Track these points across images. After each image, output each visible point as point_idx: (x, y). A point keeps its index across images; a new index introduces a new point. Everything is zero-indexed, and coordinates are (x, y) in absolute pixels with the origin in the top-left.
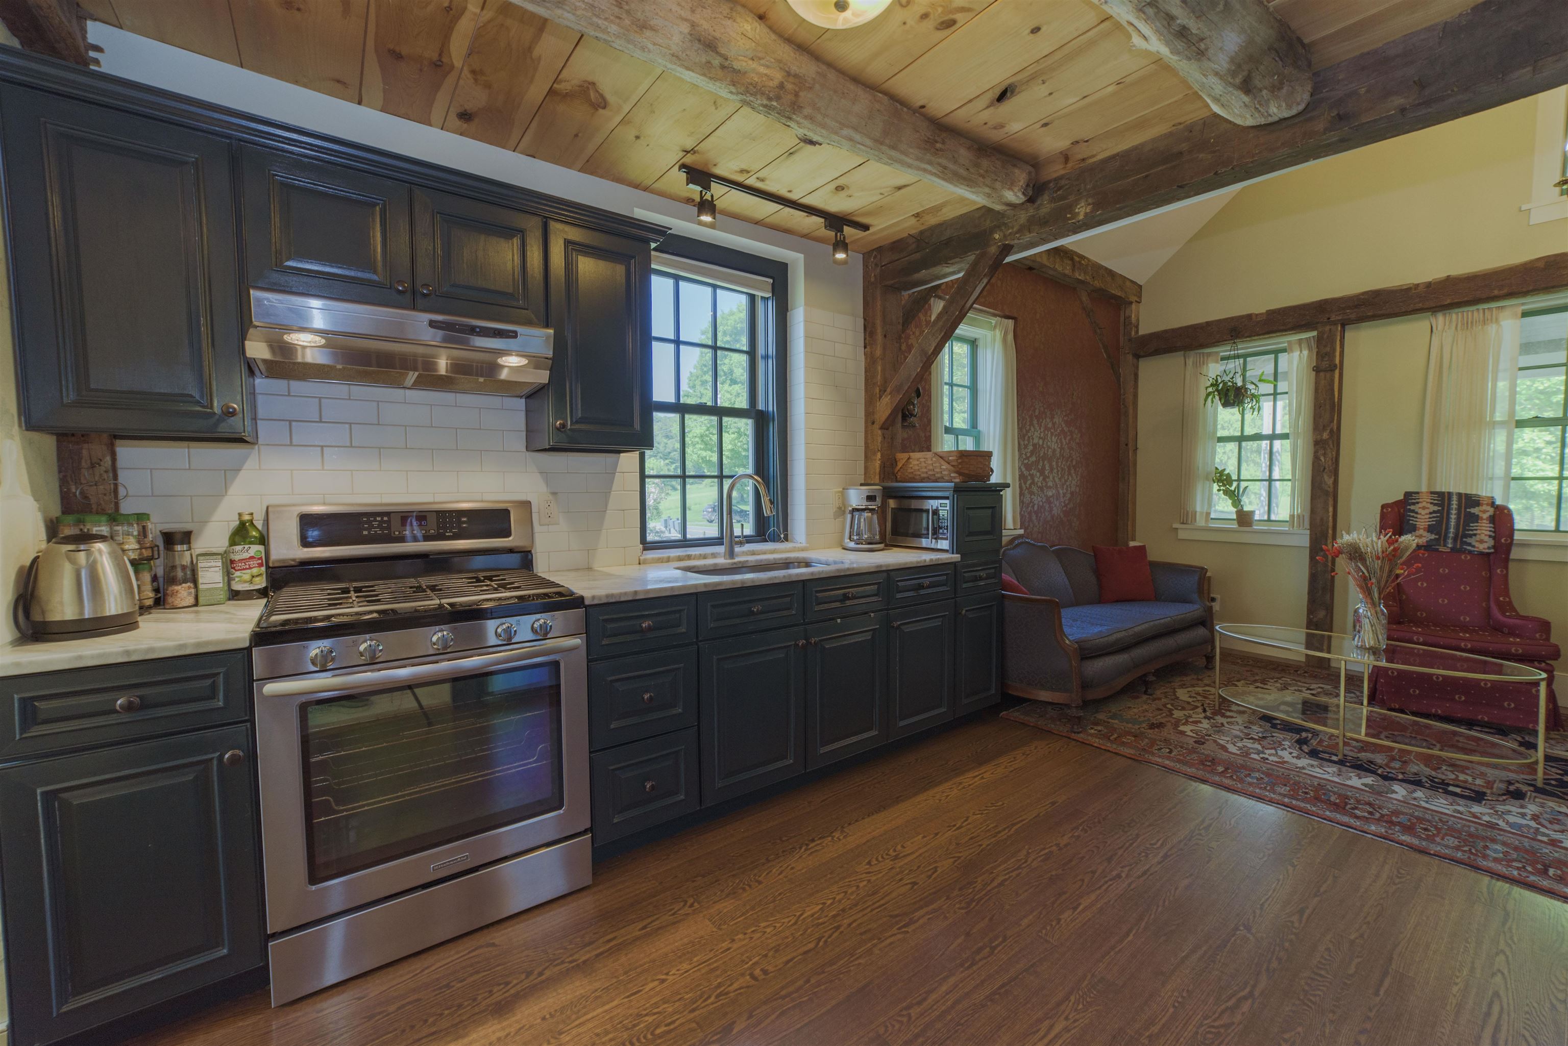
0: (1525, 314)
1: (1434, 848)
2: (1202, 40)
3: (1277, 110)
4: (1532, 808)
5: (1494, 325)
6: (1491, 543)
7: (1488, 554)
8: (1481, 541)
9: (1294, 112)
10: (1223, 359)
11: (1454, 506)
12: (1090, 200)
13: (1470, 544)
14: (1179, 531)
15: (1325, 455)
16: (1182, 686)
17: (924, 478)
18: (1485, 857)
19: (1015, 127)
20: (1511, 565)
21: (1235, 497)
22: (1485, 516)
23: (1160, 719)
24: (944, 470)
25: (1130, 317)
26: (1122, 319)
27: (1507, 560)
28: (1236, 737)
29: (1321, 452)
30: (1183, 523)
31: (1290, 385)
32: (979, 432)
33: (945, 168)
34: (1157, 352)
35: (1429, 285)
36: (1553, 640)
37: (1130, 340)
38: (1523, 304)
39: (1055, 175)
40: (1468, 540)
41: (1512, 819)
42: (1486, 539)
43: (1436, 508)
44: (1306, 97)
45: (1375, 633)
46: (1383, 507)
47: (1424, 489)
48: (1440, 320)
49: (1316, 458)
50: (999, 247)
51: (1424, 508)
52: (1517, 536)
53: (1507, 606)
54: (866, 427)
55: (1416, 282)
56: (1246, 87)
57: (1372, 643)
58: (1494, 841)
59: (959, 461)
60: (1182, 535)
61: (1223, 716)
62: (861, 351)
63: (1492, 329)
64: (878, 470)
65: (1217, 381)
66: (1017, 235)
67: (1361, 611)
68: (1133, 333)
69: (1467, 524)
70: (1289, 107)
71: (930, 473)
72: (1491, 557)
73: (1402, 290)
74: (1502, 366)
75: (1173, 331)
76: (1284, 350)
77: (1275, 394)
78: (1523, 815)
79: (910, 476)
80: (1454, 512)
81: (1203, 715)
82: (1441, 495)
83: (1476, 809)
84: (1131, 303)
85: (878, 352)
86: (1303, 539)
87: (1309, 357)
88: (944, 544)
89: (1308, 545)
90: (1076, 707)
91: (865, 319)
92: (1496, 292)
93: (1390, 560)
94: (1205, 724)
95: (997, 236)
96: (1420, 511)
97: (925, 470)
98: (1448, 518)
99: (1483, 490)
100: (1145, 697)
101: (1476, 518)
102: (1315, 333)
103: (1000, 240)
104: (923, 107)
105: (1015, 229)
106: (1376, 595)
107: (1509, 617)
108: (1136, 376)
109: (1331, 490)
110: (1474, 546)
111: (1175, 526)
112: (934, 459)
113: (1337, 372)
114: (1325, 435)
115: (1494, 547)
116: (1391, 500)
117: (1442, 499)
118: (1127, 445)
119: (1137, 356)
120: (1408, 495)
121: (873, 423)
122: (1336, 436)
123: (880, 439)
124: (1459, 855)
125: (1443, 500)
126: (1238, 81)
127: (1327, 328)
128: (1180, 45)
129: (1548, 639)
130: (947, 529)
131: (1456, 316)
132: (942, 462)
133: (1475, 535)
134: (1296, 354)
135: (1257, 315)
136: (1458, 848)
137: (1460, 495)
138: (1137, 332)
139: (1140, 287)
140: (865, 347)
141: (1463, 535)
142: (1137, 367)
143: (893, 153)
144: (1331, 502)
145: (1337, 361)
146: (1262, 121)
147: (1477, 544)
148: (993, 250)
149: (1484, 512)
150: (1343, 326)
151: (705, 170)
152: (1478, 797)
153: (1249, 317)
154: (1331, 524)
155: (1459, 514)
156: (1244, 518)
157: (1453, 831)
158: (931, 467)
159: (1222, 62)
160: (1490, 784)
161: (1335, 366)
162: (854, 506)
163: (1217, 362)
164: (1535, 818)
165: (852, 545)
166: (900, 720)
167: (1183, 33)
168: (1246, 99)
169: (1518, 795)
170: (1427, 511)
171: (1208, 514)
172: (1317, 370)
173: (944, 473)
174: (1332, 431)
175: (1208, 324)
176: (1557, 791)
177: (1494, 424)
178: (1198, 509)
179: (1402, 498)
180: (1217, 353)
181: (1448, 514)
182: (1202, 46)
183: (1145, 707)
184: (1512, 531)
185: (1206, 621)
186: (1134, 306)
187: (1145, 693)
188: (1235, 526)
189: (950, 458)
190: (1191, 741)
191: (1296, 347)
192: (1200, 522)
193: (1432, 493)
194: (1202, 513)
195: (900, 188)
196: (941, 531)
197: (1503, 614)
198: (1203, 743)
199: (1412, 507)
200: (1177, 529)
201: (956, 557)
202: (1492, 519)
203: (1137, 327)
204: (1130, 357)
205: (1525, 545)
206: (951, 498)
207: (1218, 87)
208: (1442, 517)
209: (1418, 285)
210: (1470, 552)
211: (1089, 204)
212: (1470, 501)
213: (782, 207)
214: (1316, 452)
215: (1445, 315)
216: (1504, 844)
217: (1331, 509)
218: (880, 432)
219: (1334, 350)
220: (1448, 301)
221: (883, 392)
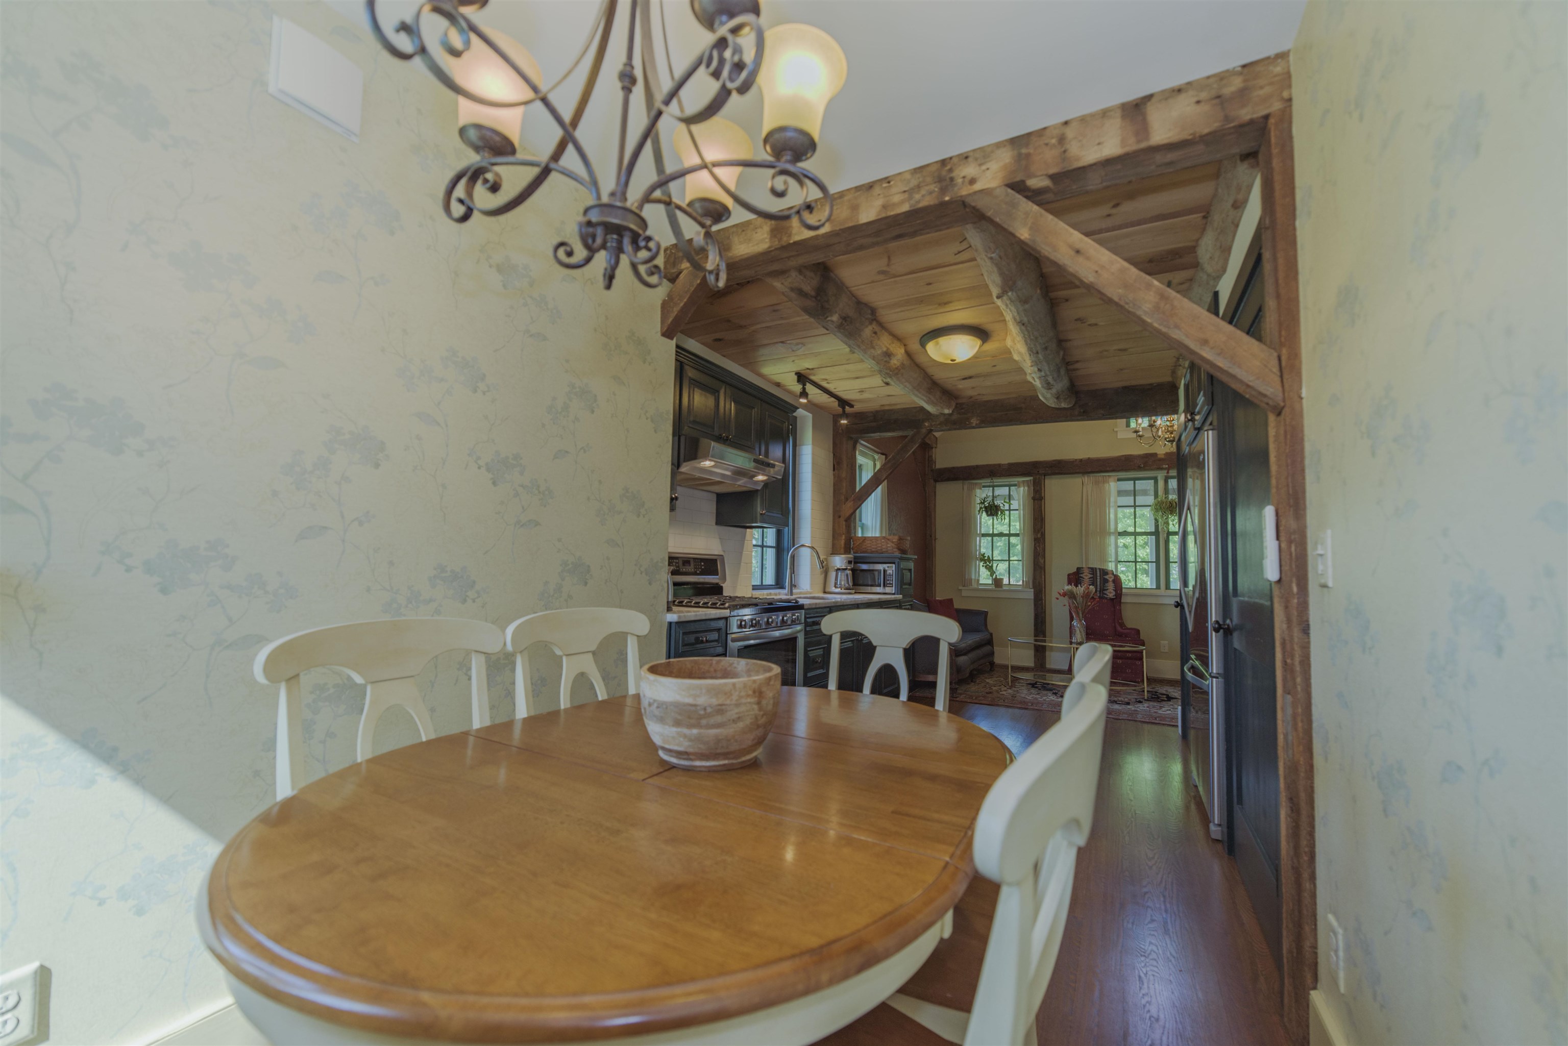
0: (1119, 480)
1: (1120, 718)
2: (1052, 386)
3: (1063, 405)
4: (1146, 705)
5: (1107, 485)
6: (1114, 593)
7: (1113, 599)
8: (1110, 593)
9: (1069, 406)
10: (984, 487)
11: (1098, 575)
12: (978, 418)
13: (1106, 594)
14: (963, 591)
15: (1039, 546)
16: (986, 678)
17: (874, 551)
18: (1137, 718)
19: (961, 386)
20: (1122, 605)
21: (990, 568)
22: (1111, 580)
23: (988, 690)
24: (889, 547)
25: (932, 456)
26: (927, 456)
27: (1120, 602)
28: (1027, 694)
29: (1037, 545)
30: (964, 586)
31: (1019, 505)
33: (930, 399)
34: (949, 479)
35: (1081, 460)
36: (1141, 638)
37: (932, 470)
38: (1117, 475)
39: (960, 402)
40: (1105, 592)
41: (1141, 708)
42: (1112, 591)
43: (1091, 576)
44: (1074, 403)
45: (1081, 635)
46: (1069, 575)
47: (1084, 566)
48: (1086, 479)
49: (1035, 548)
50: (928, 430)
51: (1086, 576)
52: (1124, 591)
53: (1122, 625)
54: (834, 519)
55: (1076, 458)
56: (1057, 398)
57: (1081, 640)
58: (1138, 714)
59: (899, 542)
60: (964, 594)
61: (1015, 687)
62: (832, 472)
63: (1106, 485)
64: (843, 546)
65: (984, 501)
66: (939, 426)
67: (1075, 624)
68: (934, 467)
69: (1104, 584)
70: (1068, 405)
71: (879, 548)
72: (1115, 601)
73: (1071, 462)
74: (1111, 505)
75: (958, 468)
76: (1015, 485)
77: (1010, 510)
78: (1144, 707)
79: (864, 550)
80: (1098, 578)
81: (1006, 688)
82: (1092, 569)
83: (1129, 707)
84: (932, 448)
85: (844, 475)
86: (1030, 594)
87: (1029, 490)
88: (892, 590)
89: (1033, 598)
90: (955, 683)
91: (834, 455)
92: (1108, 469)
93: (1086, 598)
94: (1010, 691)
95: (927, 424)
96: (1085, 577)
97: (875, 547)
98: (1097, 581)
99: (1111, 566)
100: (973, 683)
101: (1106, 581)
102: (1032, 478)
103: (928, 427)
104: (933, 375)
105: (938, 423)
106: (1081, 615)
107: (1124, 629)
108: (935, 492)
109: (1043, 566)
110: (1107, 595)
111: (960, 588)
112: (883, 540)
113: (1043, 501)
114: (1039, 536)
115: (1115, 595)
116: (1071, 572)
117: (1093, 570)
118: (931, 536)
119: (936, 481)
120: (1078, 569)
121: (840, 517)
122: (1043, 535)
123: (844, 527)
124: (1130, 718)
125: (1093, 571)
126: (1056, 396)
127: (1038, 477)
128: (1045, 386)
129: (1139, 638)
130: (893, 581)
131: (1093, 477)
132: (888, 542)
133: (1108, 589)
134: (1022, 489)
135: (1003, 465)
136: (1128, 717)
137: (1100, 569)
138: (935, 466)
139: (937, 438)
140: (834, 470)
141: (1103, 590)
142: (935, 487)
143: (916, 392)
144: (1043, 573)
145: (1043, 495)
146: (1058, 407)
147: (1108, 594)
148: (924, 431)
149: (1110, 578)
150: (1044, 476)
151: (807, 378)
152: (1128, 704)
153: (999, 465)
154: (1043, 586)
155: (1100, 579)
156: (998, 582)
157: (1124, 713)
158: (880, 545)
159: (1054, 391)
160: (1130, 700)
161: (1042, 498)
162: (838, 567)
163: (981, 489)
164: (1147, 707)
165: (838, 590)
167: (1048, 384)
168: (1056, 400)
169: (1140, 702)
170: (1088, 577)
171: (978, 580)
172: (1034, 499)
173: (889, 549)
174: (1042, 533)
175: (977, 466)
176: (1152, 700)
177: (1110, 534)
178: (973, 577)
179: (1075, 570)
180: (981, 483)
181: (1096, 578)
182: (1051, 387)
183: (977, 687)
184: (1121, 588)
185: (990, 642)
186: (934, 449)
187: (972, 681)
188: (993, 587)
189: (894, 540)
190: (1010, 697)
191: (1022, 485)
192: (974, 585)
193: (1089, 568)
194: (975, 579)
195: (889, 396)
196: (888, 582)
197: (1122, 627)
198: (1015, 697)
199: (1081, 575)
200: (961, 590)
201: (900, 597)
202: (1114, 581)
203: (935, 463)
204: (932, 481)
205: (1127, 595)
206: (896, 563)
207: (1049, 396)
208: (1094, 580)
209: (1076, 460)
210: (1106, 598)
211: (978, 420)
212: (1105, 572)
214: (1035, 545)
215: (1088, 476)
216: (1141, 714)
217: (1043, 577)
218: (844, 523)
219: (1041, 489)
220: (1090, 470)
221: (847, 499)
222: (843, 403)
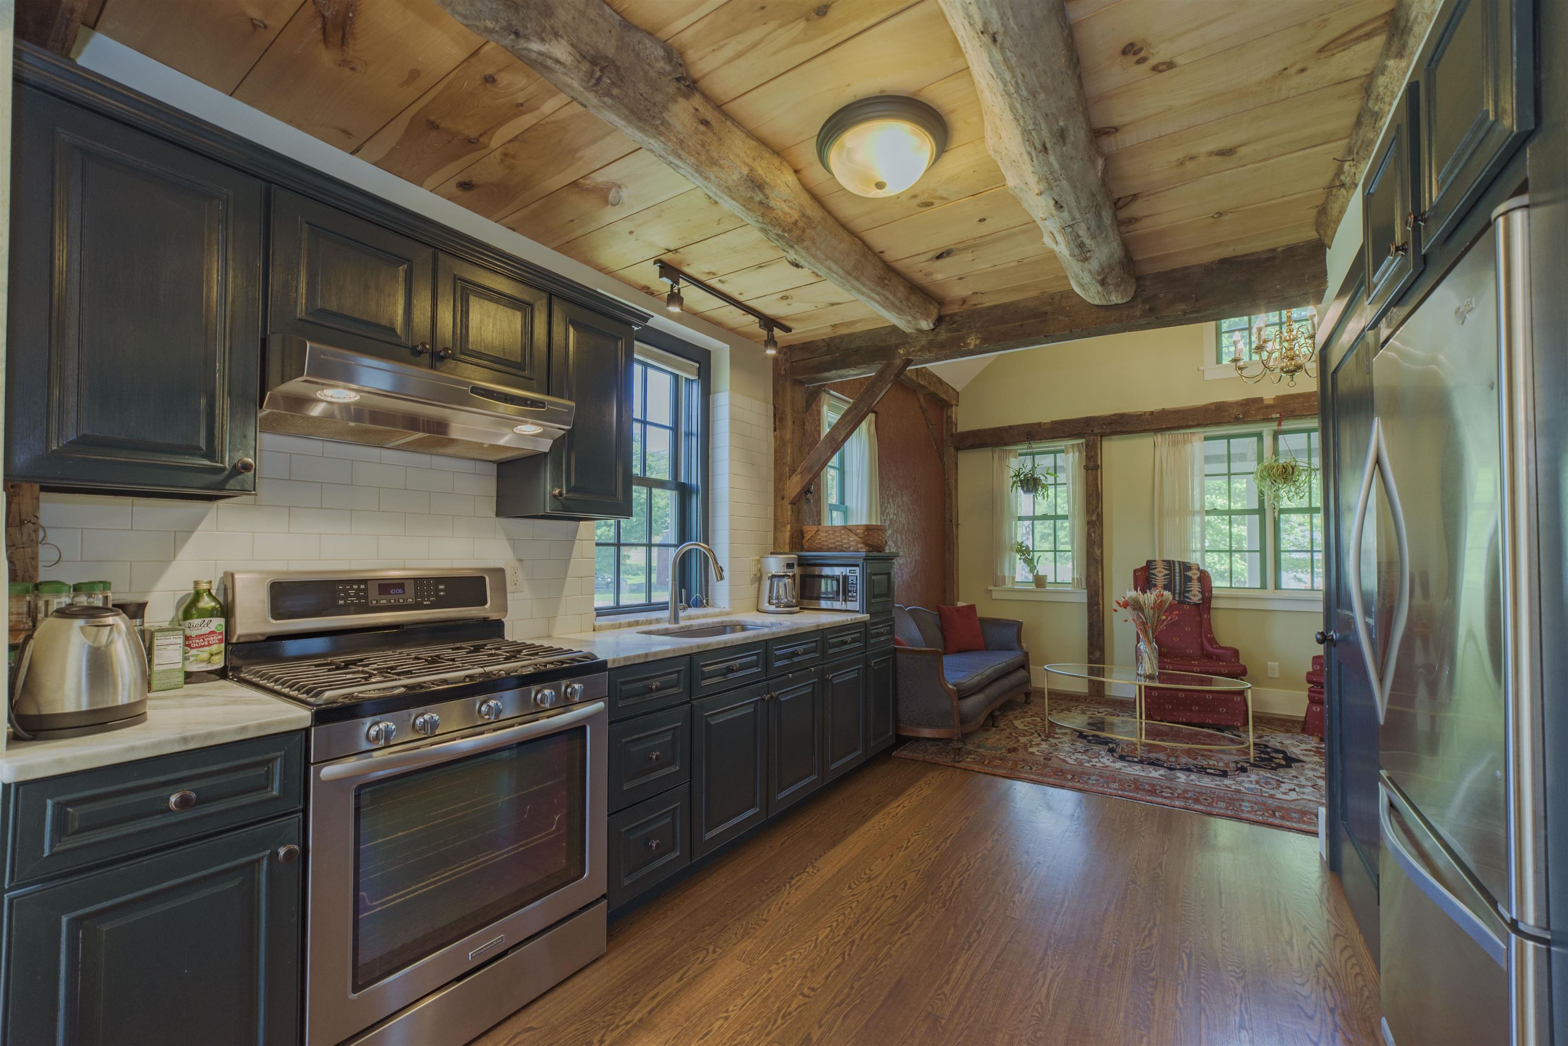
0: (1206, 439)
1: (1215, 811)
2: (1089, 251)
3: (1115, 299)
5: (1190, 445)
6: (1200, 596)
7: (1199, 604)
8: (1195, 595)
9: (1125, 301)
10: (1020, 455)
11: (1177, 571)
12: (979, 335)
13: (1188, 598)
14: (993, 592)
15: (1094, 532)
16: (1016, 718)
17: (831, 548)
19: (939, 276)
20: (1212, 612)
21: (1030, 562)
22: (1195, 577)
23: (1012, 744)
24: (852, 541)
25: (951, 417)
26: (945, 417)
27: (1209, 608)
28: (1069, 752)
29: (1092, 530)
30: (995, 586)
31: (1067, 477)
32: (847, 507)
33: (887, 298)
34: (973, 446)
35: (1152, 413)
36: (1241, 662)
37: (952, 435)
38: (1204, 432)
39: (951, 312)
40: (1187, 595)
41: (1246, 785)
42: (1197, 593)
43: (1167, 572)
44: (1132, 293)
45: (1152, 664)
46: (1135, 571)
47: (1157, 558)
48: (1159, 438)
49: (1089, 535)
50: (903, 360)
51: (1160, 572)
52: (1214, 592)
53: (1212, 641)
54: (775, 502)
55: (1145, 410)
56: (1103, 283)
57: (1150, 672)
59: (866, 533)
60: (995, 595)
61: (1053, 737)
62: (771, 433)
63: (1188, 447)
64: (788, 541)
65: (1019, 472)
66: (919, 353)
67: (1142, 648)
68: (954, 430)
69: (1185, 584)
70: (1123, 298)
71: (839, 543)
72: (1201, 606)
73: (1137, 415)
74: (1196, 473)
75: (985, 431)
76: (1062, 451)
77: (1056, 484)
78: (1251, 782)
79: (819, 546)
80: (1177, 575)
81: (1040, 739)
82: (1168, 562)
83: (1226, 782)
84: (952, 405)
85: (788, 436)
86: (1082, 597)
87: (1080, 458)
88: (855, 606)
89: (1086, 601)
90: (958, 740)
91: (775, 407)
92: (1191, 423)
93: (1158, 609)
94: (1044, 746)
95: (901, 352)
96: (1158, 574)
97: (833, 541)
98: (1175, 579)
99: (1194, 559)
100: (994, 729)
101: (1189, 579)
102: (1083, 441)
103: (904, 355)
104: (882, 252)
105: (917, 348)
106: (1151, 635)
107: (1215, 648)
108: (956, 464)
109: (1099, 558)
110: (1190, 599)
111: (990, 588)
112: (843, 532)
113: (1099, 470)
114: (1094, 518)
115: (1202, 599)
116: (1139, 567)
117: (1170, 564)
118: (951, 521)
119: (957, 449)
120: (1149, 563)
121: (783, 498)
122: (1100, 517)
123: (789, 513)
124: (1229, 812)
125: (1170, 566)
126: (1100, 278)
127: (1092, 438)
128: (1077, 251)
129: (1238, 662)
130: (856, 592)
131: (1168, 436)
132: (851, 534)
133: (1191, 591)
134: (1071, 455)
135: (1044, 424)
136: (1227, 808)
137: (1179, 562)
138: (956, 429)
139: (958, 393)
140: (775, 430)
141: (1184, 591)
142: (957, 458)
143: (856, 284)
144: (1100, 568)
145: (1099, 463)
146: (1105, 303)
147: (1192, 597)
148: (898, 362)
149: (1195, 574)
150: (1101, 437)
151: (677, 267)
152: (1224, 774)
153: (1039, 424)
154: (1100, 585)
155: (1180, 576)
156: (1040, 581)
157: (1220, 798)
158: (839, 539)
159: (1094, 265)
160: (1227, 764)
161: (1098, 466)
162: (774, 573)
163: (1016, 457)
164: (1257, 783)
165: (773, 608)
166: (832, 763)
167: (1081, 246)
168: (1100, 289)
169: (1244, 770)
170: (1162, 574)
171: (1014, 578)
172: (1087, 468)
173: (851, 544)
174: (1098, 514)
175: (1010, 427)
176: (1261, 764)
177: (1193, 513)
178: (1007, 574)
179: (1145, 564)
180: (1016, 450)
181: (1175, 576)
182: (1088, 255)
183: (998, 737)
184: (1210, 589)
185: (1024, 665)
186: (954, 408)
187: (993, 726)
188: (1032, 587)
189: (858, 531)
190: (1041, 759)
191: (1070, 450)
192: (1008, 585)
193: (1163, 561)
194: (1009, 577)
195: (832, 305)
196: (850, 594)
197: (1212, 647)
198: (1050, 760)
199: (1153, 571)
200: (991, 591)
201: (866, 617)
202: (1200, 580)
203: (956, 425)
204: (952, 449)
205: (1217, 598)
206: (861, 565)
207: (1087, 278)
208: (1171, 578)
209: (1145, 413)
210: (1189, 603)
211: (978, 338)
212: (1186, 567)
213: (727, 304)
214: (1089, 530)
215: (1162, 435)
216: (1248, 801)
217: (1100, 573)
218: (789, 506)
219: (1097, 455)
220: (1164, 426)
221: (793, 471)
222: (769, 322)
